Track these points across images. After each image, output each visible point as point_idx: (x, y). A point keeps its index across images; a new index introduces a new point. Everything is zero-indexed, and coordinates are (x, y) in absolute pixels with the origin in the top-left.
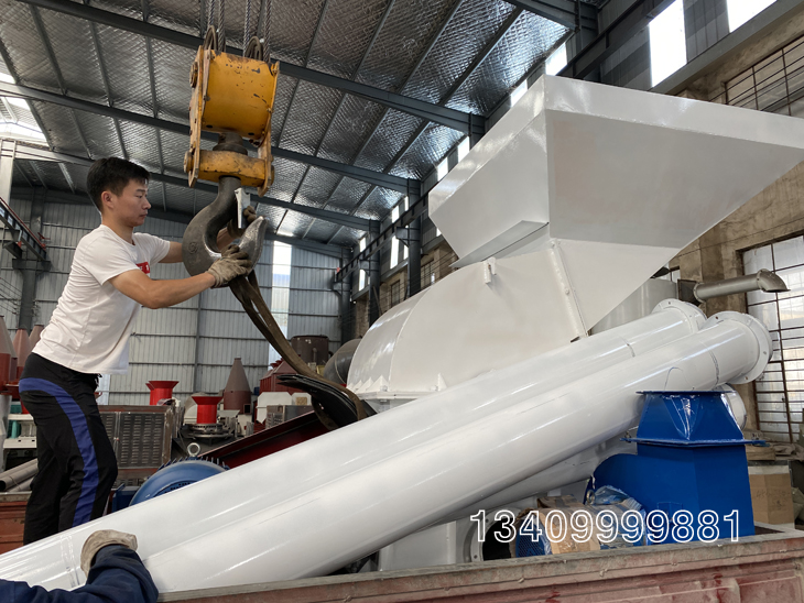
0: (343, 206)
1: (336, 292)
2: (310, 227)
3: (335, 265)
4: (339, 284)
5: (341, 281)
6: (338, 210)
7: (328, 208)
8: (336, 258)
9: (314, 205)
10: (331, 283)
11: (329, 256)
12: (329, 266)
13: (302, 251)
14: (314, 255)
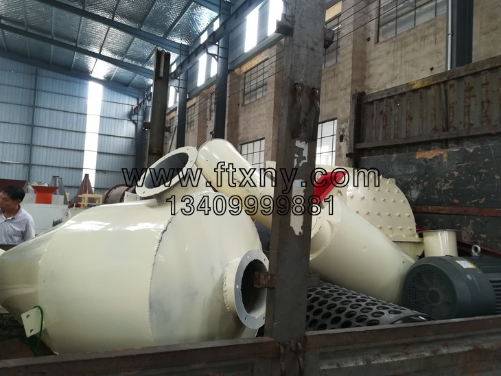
0: (138, 60)
1: (134, 122)
2: (115, 73)
3: (134, 102)
4: (136, 116)
5: (138, 114)
6: (134, 63)
7: (126, 60)
8: (135, 97)
9: (116, 57)
10: (130, 116)
11: (129, 95)
13: (110, 91)
14: (119, 94)
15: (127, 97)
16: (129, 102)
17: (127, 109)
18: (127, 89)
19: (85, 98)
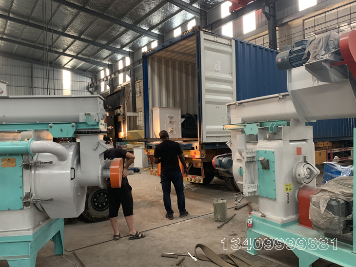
1: (90, 91)
2: (80, 65)
3: (89, 81)
4: (92, 89)
6: (96, 60)
7: (92, 59)
8: (90, 77)
9: (86, 57)
10: (88, 88)
11: (86, 76)
12: (87, 81)
13: (75, 75)
14: (80, 76)
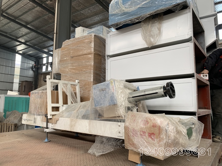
15: (31, 61)
16: (32, 63)
17: (31, 65)
18: (31, 58)
19: (15, 61)
